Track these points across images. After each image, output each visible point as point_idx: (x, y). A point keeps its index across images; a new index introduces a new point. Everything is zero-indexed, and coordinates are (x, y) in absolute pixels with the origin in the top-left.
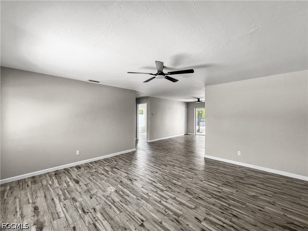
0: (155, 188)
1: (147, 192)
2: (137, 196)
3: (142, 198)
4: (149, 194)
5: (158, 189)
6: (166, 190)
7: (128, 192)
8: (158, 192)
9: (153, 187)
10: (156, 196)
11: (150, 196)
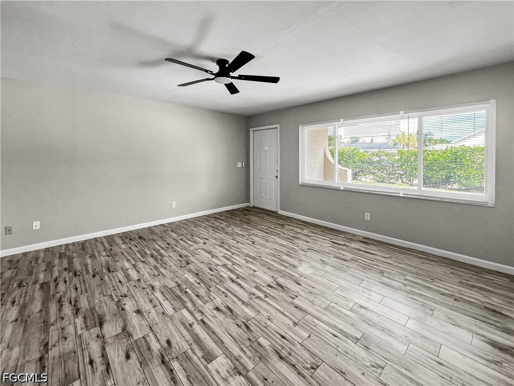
0: (235, 269)
1: (247, 264)
2: (262, 260)
3: (254, 258)
4: (244, 262)
5: (230, 267)
6: (218, 265)
7: (275, 265)
8: (231, 264)
9: (238, 270)
10: (236, 260)
11: (244, 259)
